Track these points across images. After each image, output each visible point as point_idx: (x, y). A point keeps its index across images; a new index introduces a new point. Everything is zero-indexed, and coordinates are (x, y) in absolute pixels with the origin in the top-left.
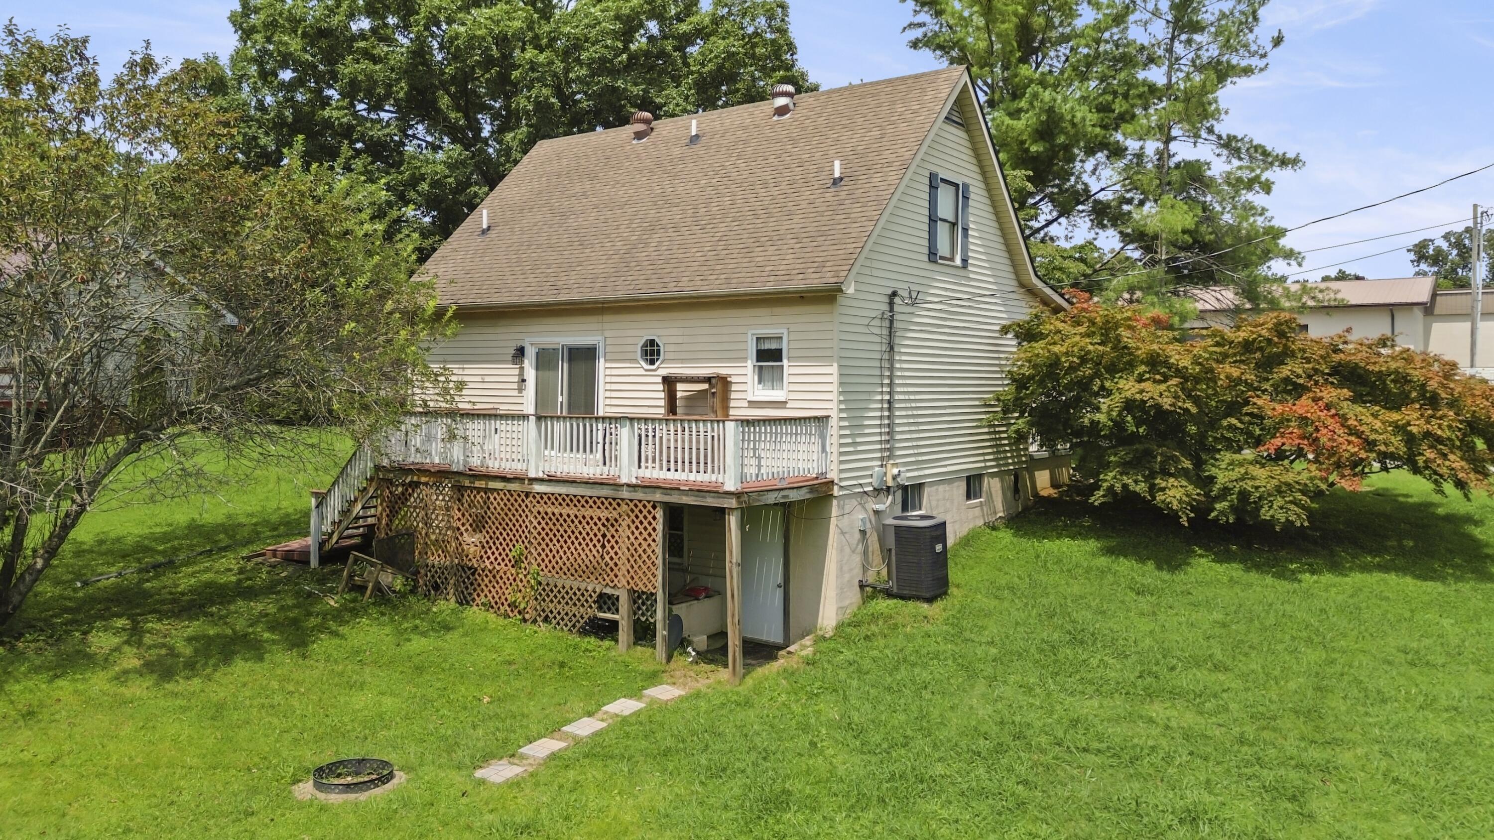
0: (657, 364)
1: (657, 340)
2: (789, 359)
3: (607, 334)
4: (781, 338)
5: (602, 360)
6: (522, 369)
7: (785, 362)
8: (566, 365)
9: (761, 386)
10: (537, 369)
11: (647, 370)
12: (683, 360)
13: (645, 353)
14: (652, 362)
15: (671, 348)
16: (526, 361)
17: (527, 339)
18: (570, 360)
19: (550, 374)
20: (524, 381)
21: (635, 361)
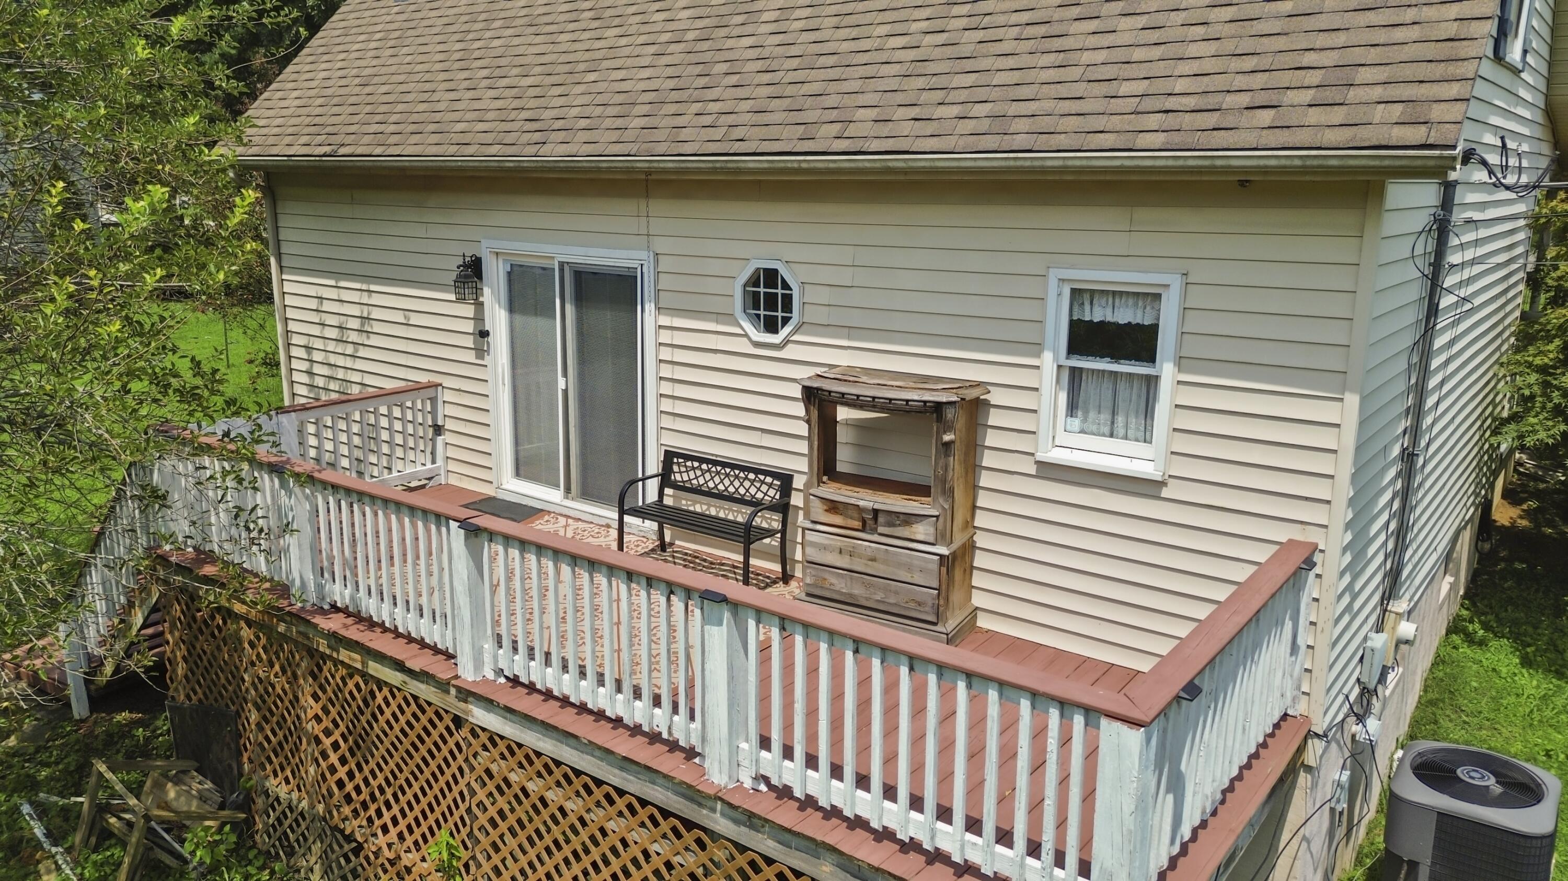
0: (784, 332)
1: (783, 271)
2: (1181, 362)
3: (661, 245)
4: (1157, 297)
5: (650, 307)
6: (479, 305)
7: (1167, 371)
8: (569, 308)
9: (1076, 423)
10: (511, 309)
11: (757, 345)
12: (851, 331)
13: (752, 301)
14: (771, 326)
15: (824, 296)
16: (487, 291)
17: (484, 243)
18: (580, 299)
19: (538, 323)
20: (484, 334)
21: (729, 318)
